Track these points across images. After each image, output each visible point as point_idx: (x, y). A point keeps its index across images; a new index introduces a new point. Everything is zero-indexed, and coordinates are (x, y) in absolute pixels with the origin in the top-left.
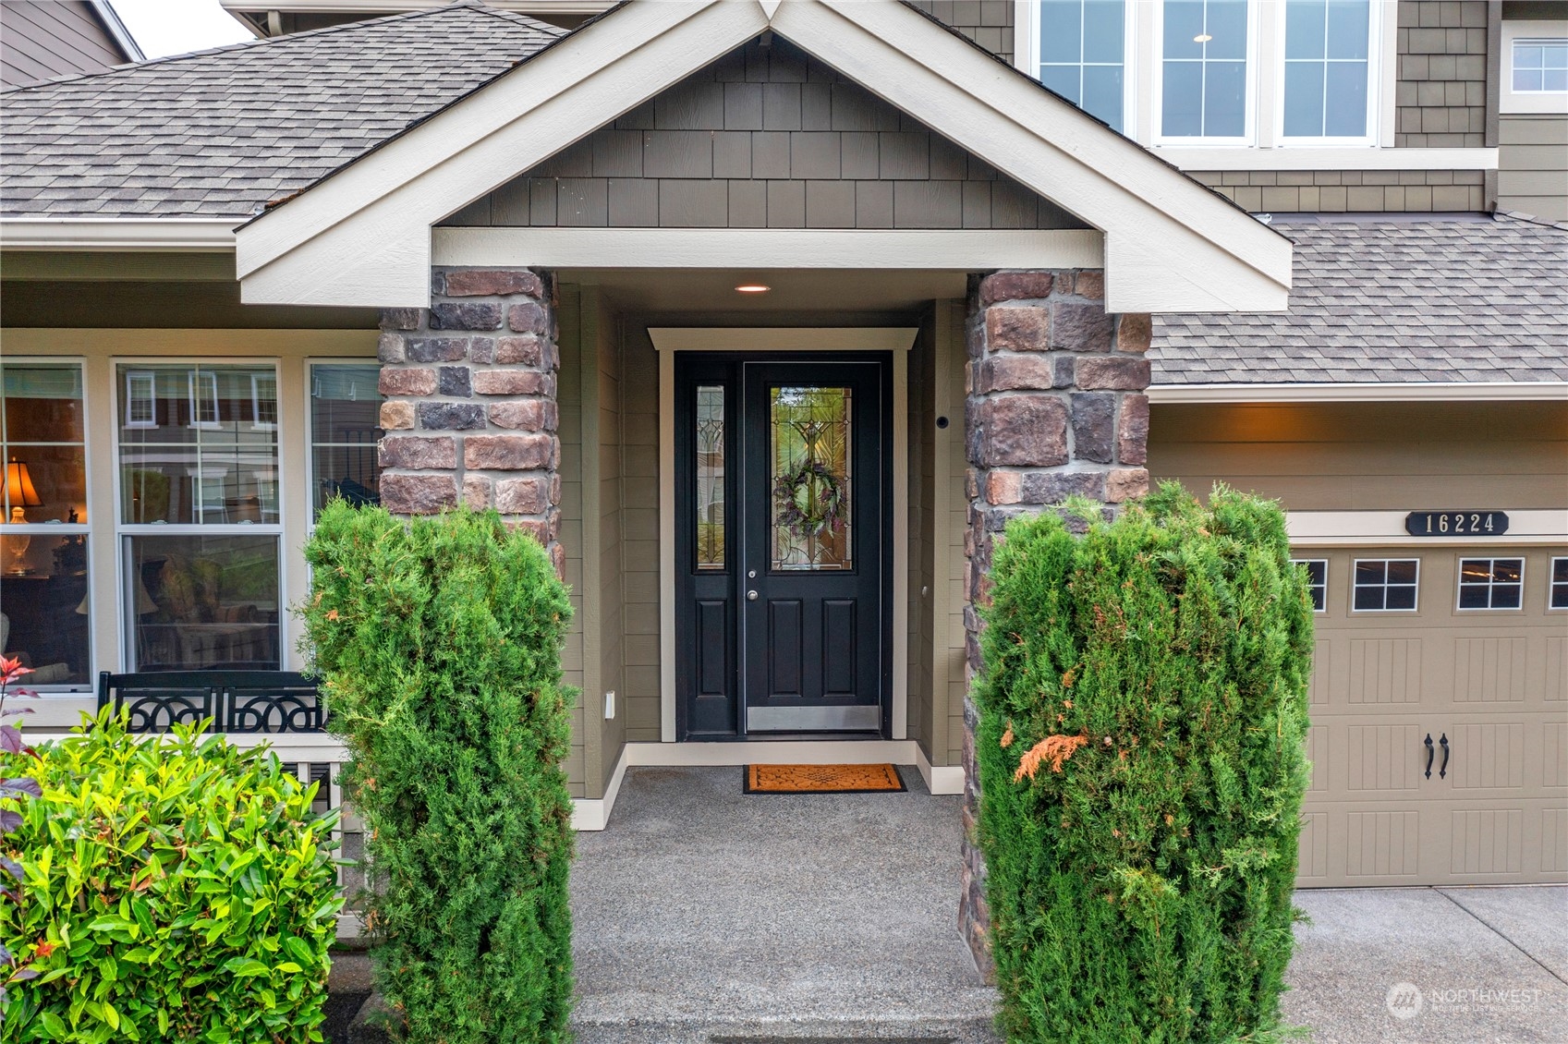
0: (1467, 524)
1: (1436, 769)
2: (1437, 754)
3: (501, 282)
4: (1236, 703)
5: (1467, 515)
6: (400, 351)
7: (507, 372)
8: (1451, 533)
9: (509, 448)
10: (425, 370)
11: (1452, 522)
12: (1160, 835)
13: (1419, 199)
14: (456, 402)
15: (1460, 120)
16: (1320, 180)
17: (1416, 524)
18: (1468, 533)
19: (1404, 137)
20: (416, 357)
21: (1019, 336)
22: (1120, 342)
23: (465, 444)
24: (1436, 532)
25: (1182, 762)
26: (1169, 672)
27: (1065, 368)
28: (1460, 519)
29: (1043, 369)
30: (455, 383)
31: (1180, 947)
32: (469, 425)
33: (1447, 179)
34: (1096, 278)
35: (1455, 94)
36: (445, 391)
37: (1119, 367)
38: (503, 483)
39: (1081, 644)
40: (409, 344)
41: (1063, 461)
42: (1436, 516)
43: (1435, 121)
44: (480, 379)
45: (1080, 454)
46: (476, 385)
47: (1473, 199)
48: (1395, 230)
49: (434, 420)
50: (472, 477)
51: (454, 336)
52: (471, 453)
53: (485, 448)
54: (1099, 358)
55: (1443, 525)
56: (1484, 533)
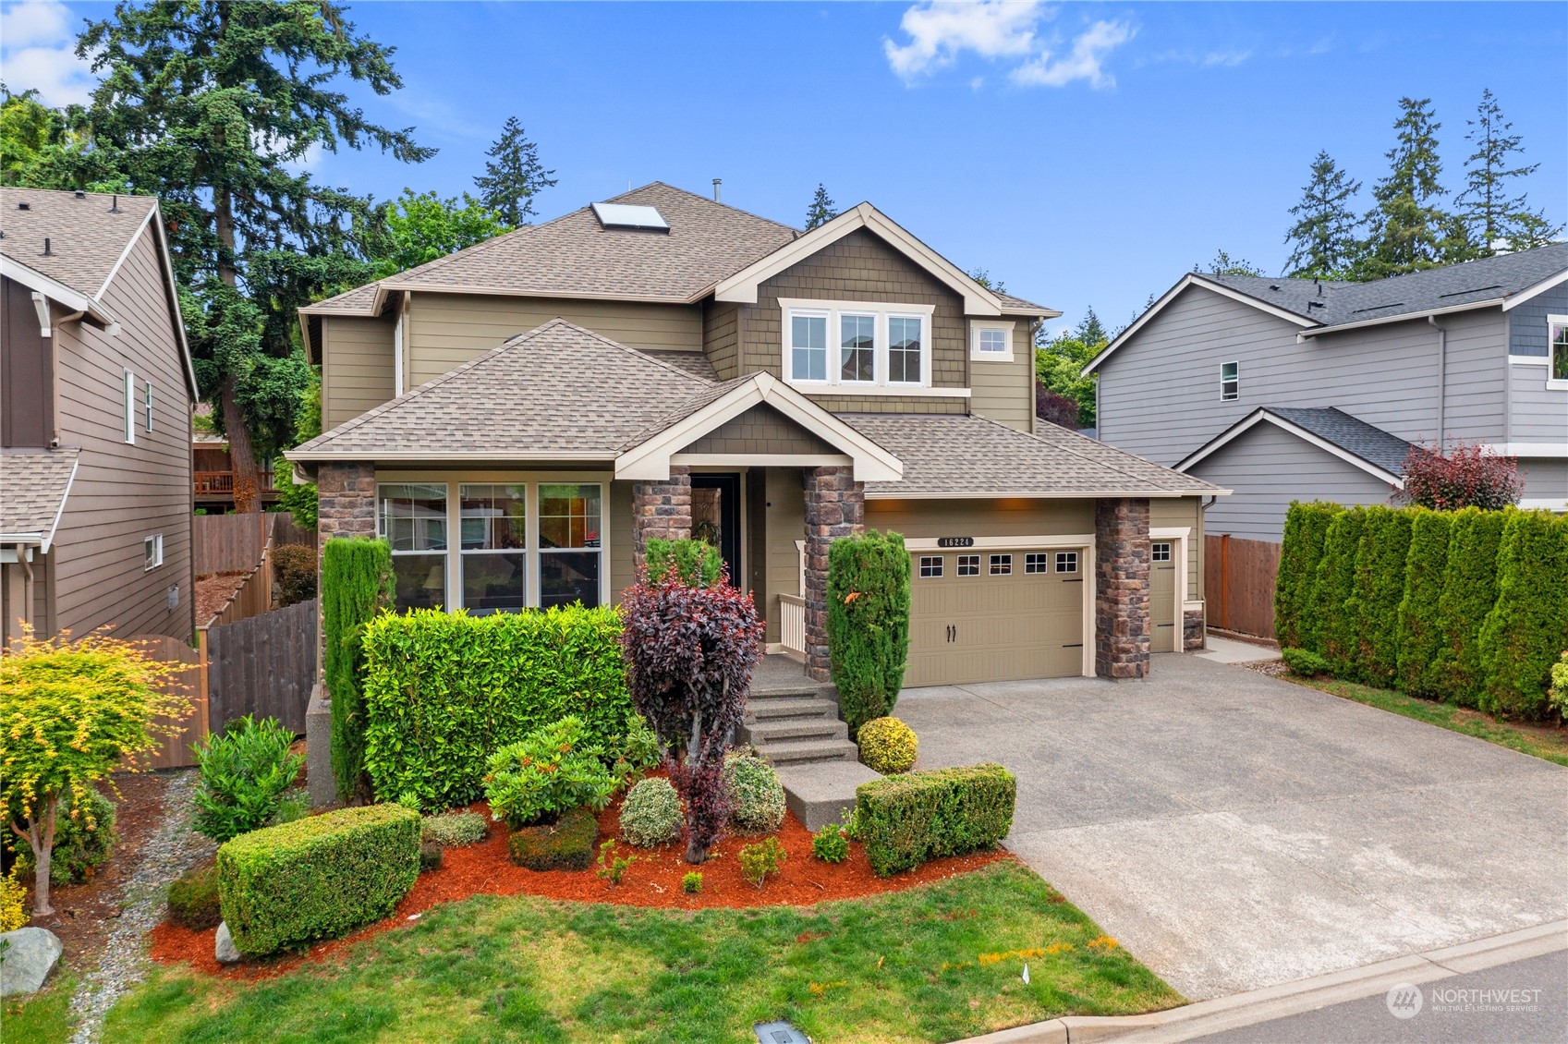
0: (959, 543)
1: (951, 639)
2: (951, 632)
3: (685, 470)
4: (895, 583)
5: (959, 539)
6: (651, 491)
7: (682, 497)
8: (954, 546)
9: (683, 520)
10: (658, 497)
11: (954, 542)
12: (878, 616)
13: (942, 408)
14: (667, 507)
15: (956, 377)
16: (904, 400)
17: (941, 543)
18: (960, 546)
19: (935, 383)
20: (655, 493)
21: (828, 486)
22: (856, 488)
23: (669, 520)
24: (949, 546)
25: (883, 598)
26: (881, 575)
27: (841, 495)
28: (957, 541)
29: (835, 496)
30: (667, 501)
31: (883, 644)
32: (671, 514)
33: (952, 401)
34: (850, 469)
35: (954, 366)
36: (664, 503)
37: (856, 495)
38: (681, 531)
39: (859, 570)
40: (653, 489)
41: (840, 523)
42: (948, 540)
43: (947, 376)
44: (674, 500)
45: (845, 521)
46: (673, 502)
47: (961, 409)
48: (933, 422)
49: (660, 512)
50: (671, 530)
51: (671, 488)
52: (671, 522)
53: (676, 521)
54: (850, 493)
55: (951, 543)
56: (965, 545)
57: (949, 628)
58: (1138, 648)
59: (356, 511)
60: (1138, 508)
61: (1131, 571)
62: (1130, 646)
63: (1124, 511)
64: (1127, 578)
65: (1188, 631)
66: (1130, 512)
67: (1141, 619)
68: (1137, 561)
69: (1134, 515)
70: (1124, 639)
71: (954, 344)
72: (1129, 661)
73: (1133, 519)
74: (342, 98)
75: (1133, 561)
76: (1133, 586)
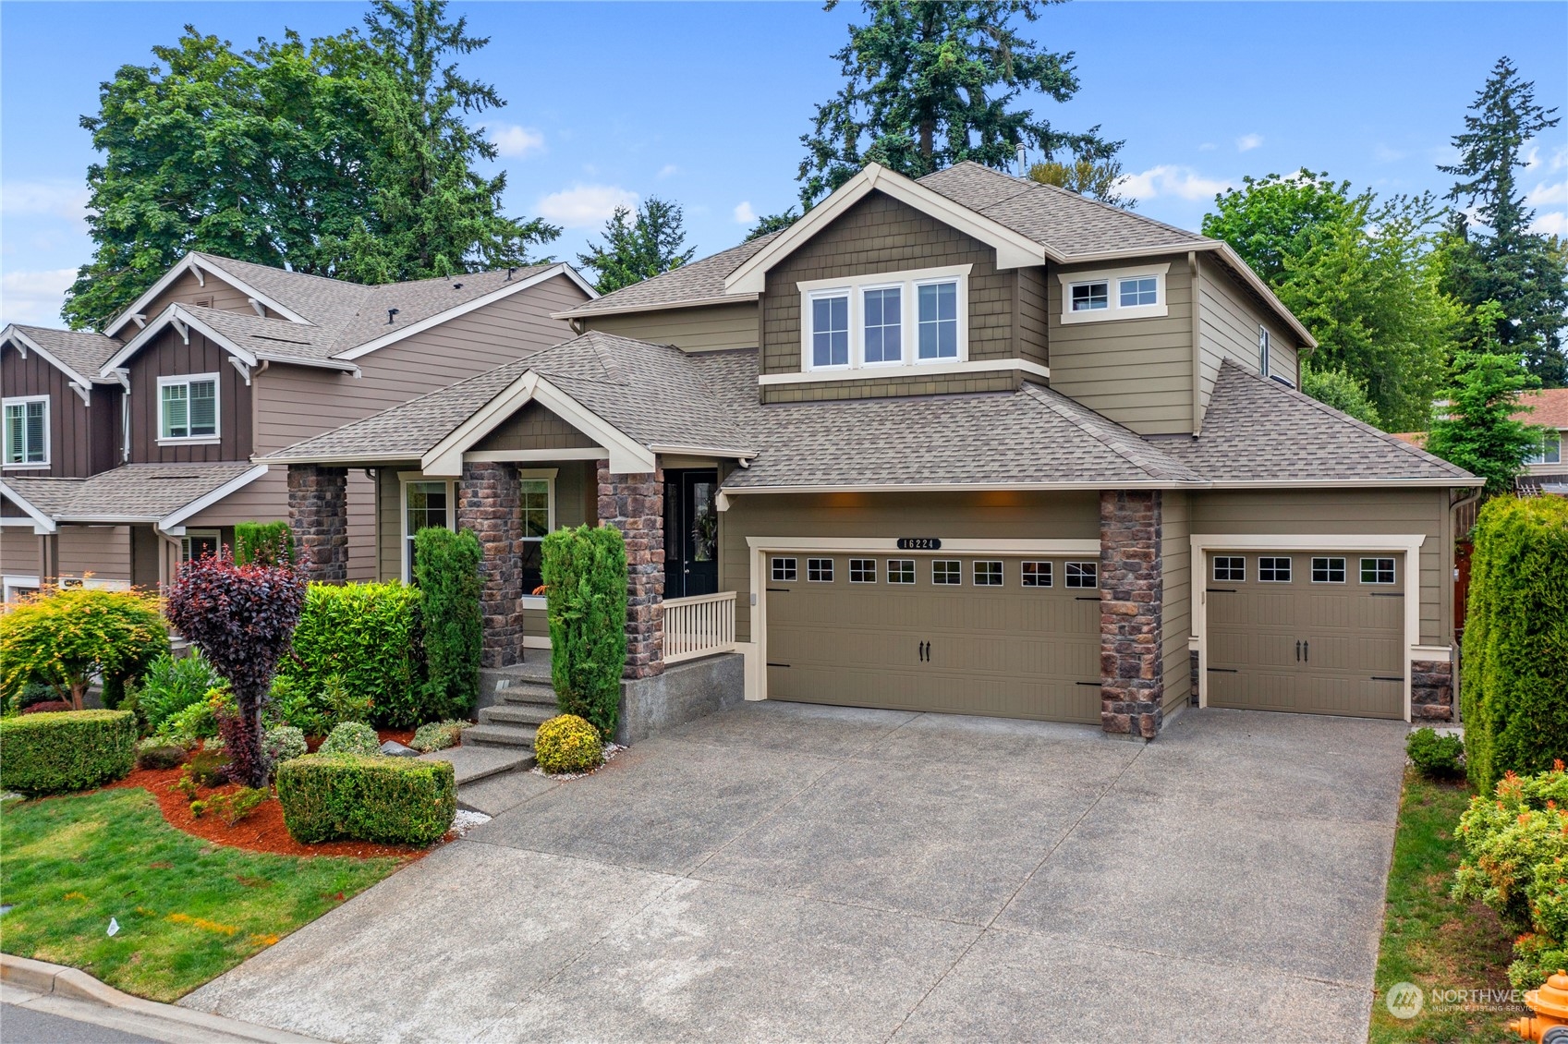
0: (921, 544)
1: (925, 657)
2: (924, 650)
3: (485, 466)
5: (921, 540)
6: (464, 486)
7: (486, 491)
8: (915, 548)
9: (486, 512)
10: (467, 491)
11: (915, 543)
13: (982, 385)
14: (475, 500)
15: (1000, 346)
16: (935, 379)
17: (901, 544)
18: (921, 548)
19: (973, 356)
20: (468, 488)
21: (605, 480)
23: (478, 512)
24: (908, 548)
28: (918, 542)
29: (610, 488)
30: (475, 494)
32: (478, 506)
33: (982, 376)
35: (998, 333)
36: (473, 497)
38: (486, 522)
40: (466, 484)
41: (616, 517)
42: (908, 541)
43: (988, 347)
44: (482, 493)
46: (480, 495)
47: (1007, 384)
49: (472, 504)
50: (478, 521)
51: (475, 481)
53: (482, 512)
54: (623, 485)
55: (911, 544)
56: (928, 548)
57: (922, 644)
58: (1133, 697)
60: (1132, 505)
61: (1121, 589)
62: (1119, 690)
63: (1109, 508)
64: (1116, 598)
65: (1422, 692)
66: (1122, 508)
67: (1139, 656)
68: (1131, 576)
69: (1124, 513)
70: (1110, 680)
71: (997, 307)
72: (1119, 710)
73: (1122, 520)
75: (1124, 577)
76: (1123, 610)
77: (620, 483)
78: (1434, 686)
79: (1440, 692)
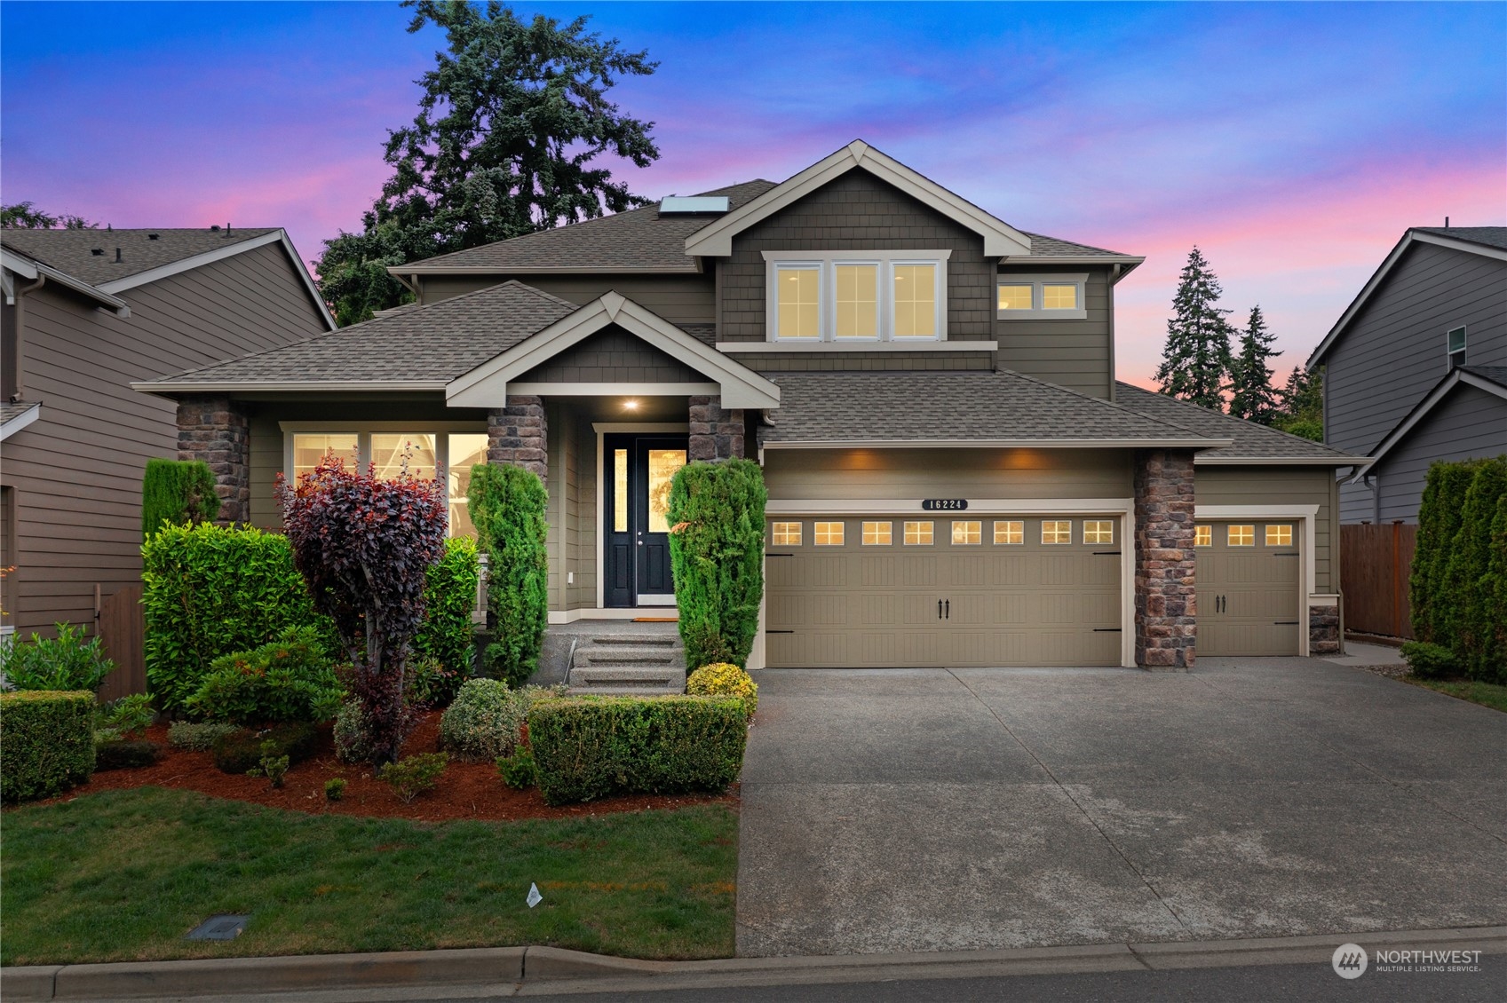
0: (949, 505)
1: (944, 615)
2: (944, 608)
3: (528, 400)
4: (732, 513)
5: (949, 501)
6: (495, 422)
7: (529, 429)
8: (942, 508)
9: (530, 453)
10: (503, 428)
11: (942, 504)
12: (711, 549)
13: (959, 364)
14: (512, 438)
15: (979, 329)
16: (913, 356)
17: (926, 505)
18: (949, 509)
19: (952, 336)
20: (500, 424)
21: (700, 418)
22: (732, 419)
23: (515, 452)
24: (935, 508)
25: (716, 528)
26: (710, 503)
27: (714, 427)
28: (946, 503)
29: (707, 428)
30: (513, 432)
31: (718, 581)
32: (517, 446)
33: (972, 355)
35: (976, 316)
36: (509, 435)
37: (732, 427)
38: (528, 464)
39: (689, 497)
40: (497, 420)
41: (714, 457)
42: (935, 502)
43: (966, 329)
44: (520, 431)
45: (719, 455)
46: (519, 433)
47: (986, 364)
48: (944, 378)
49: (506, 444)
50: (517, 462)
51: (512, 417)
52: (517, 455)
53: (522, 453)
54: (725, 424)
55: (938, 506)
56: (956, 508)
57: (940, 602)
58: (1178, 632)
59: (211, 444)
60: (1177, 463)
61: (1167, 537)
62: (1166, 628)
63: (1157, 466)
64: (1162, 546)
65: (1317, 631)
66: (1167, 467)
67: (1183, 596)
68: (1176, 526)
69: (1171, 470)
70: (1158, 619)
72: (1167, 646)
73: (1169, 477)
74: (607, 174)
75: (1171, 526)
76: (1171, 556)
77: (720, 421)
78: (1325, 626)
79: (1330, 631)
